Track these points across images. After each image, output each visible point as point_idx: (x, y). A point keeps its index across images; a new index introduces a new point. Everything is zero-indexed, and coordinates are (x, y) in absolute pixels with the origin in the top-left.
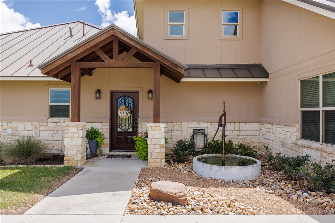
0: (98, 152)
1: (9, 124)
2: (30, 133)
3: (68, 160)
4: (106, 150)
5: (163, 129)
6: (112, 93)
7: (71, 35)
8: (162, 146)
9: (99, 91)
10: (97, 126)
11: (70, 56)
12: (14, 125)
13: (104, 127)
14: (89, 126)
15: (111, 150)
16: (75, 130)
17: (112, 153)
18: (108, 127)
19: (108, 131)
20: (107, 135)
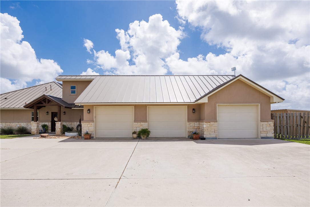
0: (47, 132)
1: (18, 123)
2: (25, 126)
3: (33, 133)
4: (50, 131)
5: (60, 124)
6: (52, 113)
7: (46, 90)
8: (60, 129)
9: (48, 112)
10: (46, 123)
11: (32, 103)
12: (20, 123)
13: (49, 124)
14: (43, 123)
15: (52, 131)
16: (34, 124)
17: (52, 132)
18: (50, 124)
19: (51, 125)
20: (50, 126)
